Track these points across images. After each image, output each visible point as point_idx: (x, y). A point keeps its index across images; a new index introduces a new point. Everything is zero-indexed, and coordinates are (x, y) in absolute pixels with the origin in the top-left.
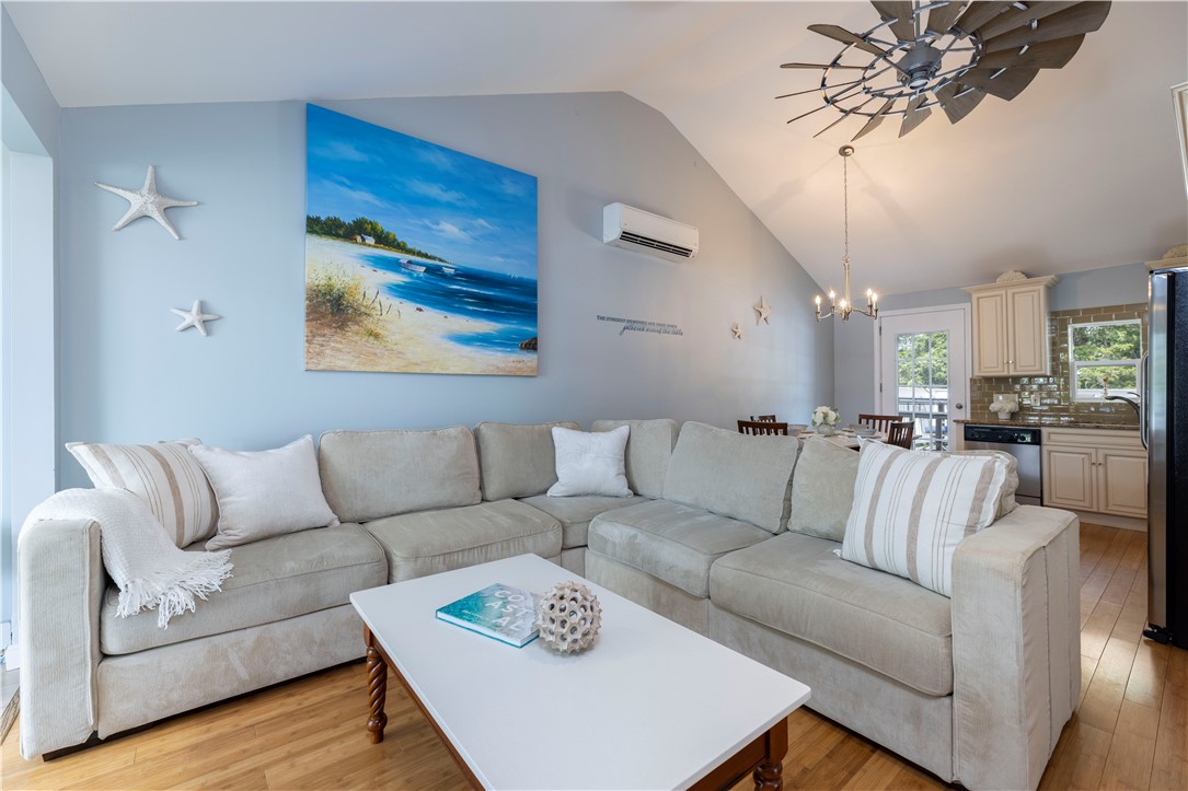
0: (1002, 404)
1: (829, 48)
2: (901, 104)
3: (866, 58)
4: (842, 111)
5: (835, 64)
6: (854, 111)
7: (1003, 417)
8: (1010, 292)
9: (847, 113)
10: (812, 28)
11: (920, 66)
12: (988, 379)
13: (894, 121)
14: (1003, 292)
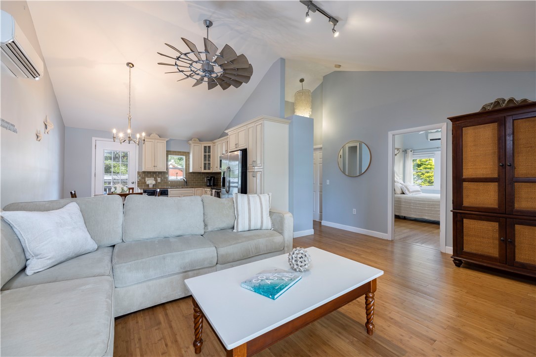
0: (150, 182)
1: (185, 49)
2: (198, 77)
3: (196, 59)
4: (179, 70)
5: (185, 54)
6: (182, 71)
7: (151, 186)
8: (156, 141)
9: (180, 71)
10: (182, 38)
11: (209, 70)
12: (144, 172)
13: (192, 81)
14: (154, 141)
